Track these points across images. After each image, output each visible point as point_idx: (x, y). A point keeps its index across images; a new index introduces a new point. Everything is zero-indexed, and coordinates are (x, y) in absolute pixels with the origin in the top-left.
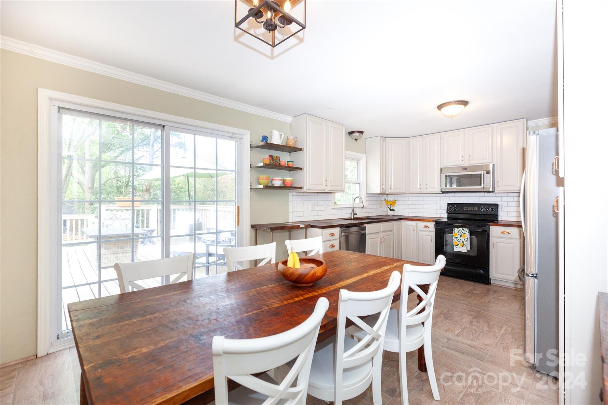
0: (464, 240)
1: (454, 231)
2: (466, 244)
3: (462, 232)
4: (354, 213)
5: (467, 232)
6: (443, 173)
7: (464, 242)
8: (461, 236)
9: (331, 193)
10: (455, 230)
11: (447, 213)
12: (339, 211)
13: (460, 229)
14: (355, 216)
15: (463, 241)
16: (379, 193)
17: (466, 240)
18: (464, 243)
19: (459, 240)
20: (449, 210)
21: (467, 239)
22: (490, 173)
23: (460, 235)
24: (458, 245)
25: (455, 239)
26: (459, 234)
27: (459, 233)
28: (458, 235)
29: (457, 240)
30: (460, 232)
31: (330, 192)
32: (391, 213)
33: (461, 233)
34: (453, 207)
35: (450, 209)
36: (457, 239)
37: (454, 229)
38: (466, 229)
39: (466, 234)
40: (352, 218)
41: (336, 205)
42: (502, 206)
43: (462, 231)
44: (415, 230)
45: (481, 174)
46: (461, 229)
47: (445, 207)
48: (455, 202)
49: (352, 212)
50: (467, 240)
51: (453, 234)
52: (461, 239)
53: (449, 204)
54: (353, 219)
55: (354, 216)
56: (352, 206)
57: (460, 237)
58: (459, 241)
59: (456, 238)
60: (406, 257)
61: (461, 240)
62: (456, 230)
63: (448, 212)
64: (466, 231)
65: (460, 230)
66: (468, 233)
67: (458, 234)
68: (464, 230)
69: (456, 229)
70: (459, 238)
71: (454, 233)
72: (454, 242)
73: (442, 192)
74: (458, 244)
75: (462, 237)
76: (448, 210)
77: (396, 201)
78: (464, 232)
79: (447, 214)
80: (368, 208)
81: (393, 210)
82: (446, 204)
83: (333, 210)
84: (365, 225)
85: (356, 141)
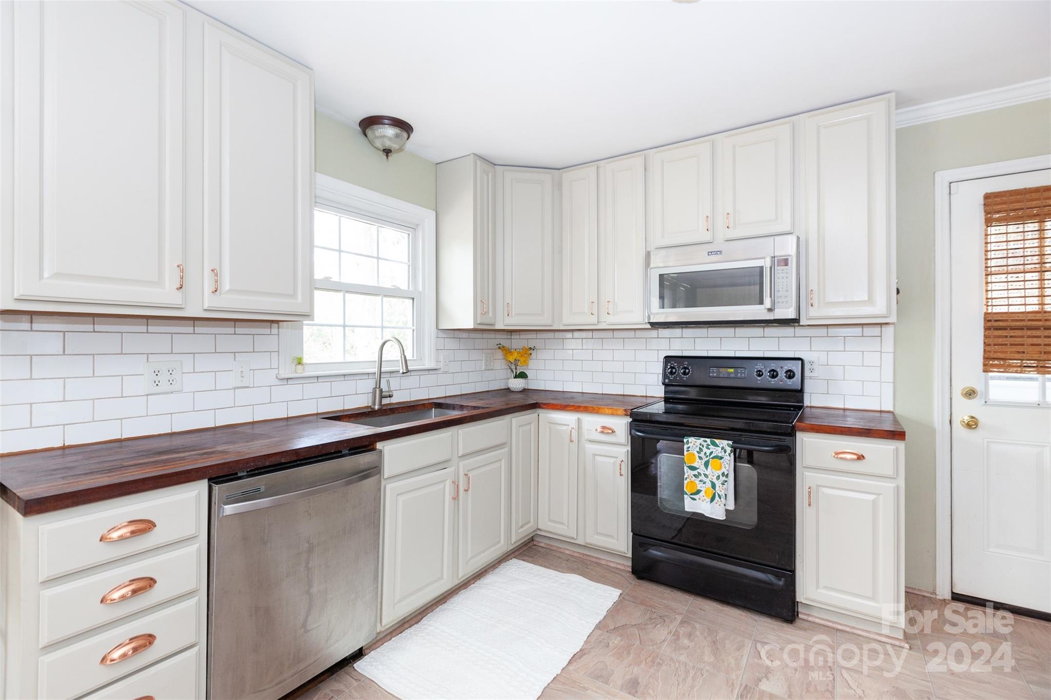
0: (718, 478)
1: (686, 447)
2: (722, 493)
3: (711, 453)
4: (381, 391)
5: (725, 452)
6: (652, 266)
7: (718, 484)
8: (706, 464)
9: (277, 322)
10: (690, 445)
11: (663, 384)
12: (323, 388)
13: (706, 441)
14: (385, 401)
15: (715, 480)
16: (471, 326)
17: (722, 479)
18: (717, 488)
19: (702, 477)
20: (668, 378)
21: (727, 476)
22: (789, 264)
23: (703, 462)
24: (698, 492)
25: (688, 473)
26: (700, 458)
27: (702, 455)
28: (700, 461)
29: (695, 476)
30: (705, 449)
31: (272, 322)
32: (517, 384)
33: (708, 454)
34: (679, 367)
35: (671, 373)
36: (695, 472)
37: (685, 440)
38: (725, 443)
39: (721, 458)
40: (377, 407)
41: (299, 367)
42: (811, 363)
43: (711, 447)
44: (575, 437)
45: (762, 268)
46: (708, 440)
47: (659, 368)
48: (686, 354)
49: (376, 388)
50: (724, 478)
51: (683, 457)
52: (707, 473)
53: (668, 359)
54: (379, 410)
55: (381, 401)
56: (375, 370)
57: (703, 467)
58: (700, 478)
59: (692, 468)
60: (551, 521)
61: (706, 476)
62: (693, 444)
63: (667, 381)
64: (722, 448)
65: (705, 444)
66: (728, 458)
67: (697, 455)
68: (717, 446)
69: (691, 439)
70: (702, 470)
71: (685, 453)
72: (685, 482)
73: (653, 324)
74: (699, 488)
75: (710, 467)
76: (665, 376)
77: (531, 351)
78: (717, 451)
79: (664, 387)
80: (446, 373)
81: (523, 375)
82: (661, 359)
83: (287, 384)
84: (379, 445)
85: (387, 156)
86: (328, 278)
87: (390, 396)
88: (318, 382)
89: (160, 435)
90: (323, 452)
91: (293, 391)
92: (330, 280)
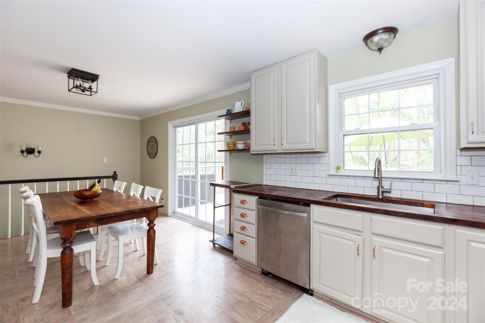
4: (382, 188)
40: (381, 197)
41: (339, 171)
49: (379, 186)
55: (382, 194)
83: (333, 178)
84: (312, 206)
85: (380, 52)
86: (358, 128)
87: (389, 192)
88: (348, 178)
89: (293, 188)
90: (286, 200)
91: (336, 181)
92: (360, 130)
